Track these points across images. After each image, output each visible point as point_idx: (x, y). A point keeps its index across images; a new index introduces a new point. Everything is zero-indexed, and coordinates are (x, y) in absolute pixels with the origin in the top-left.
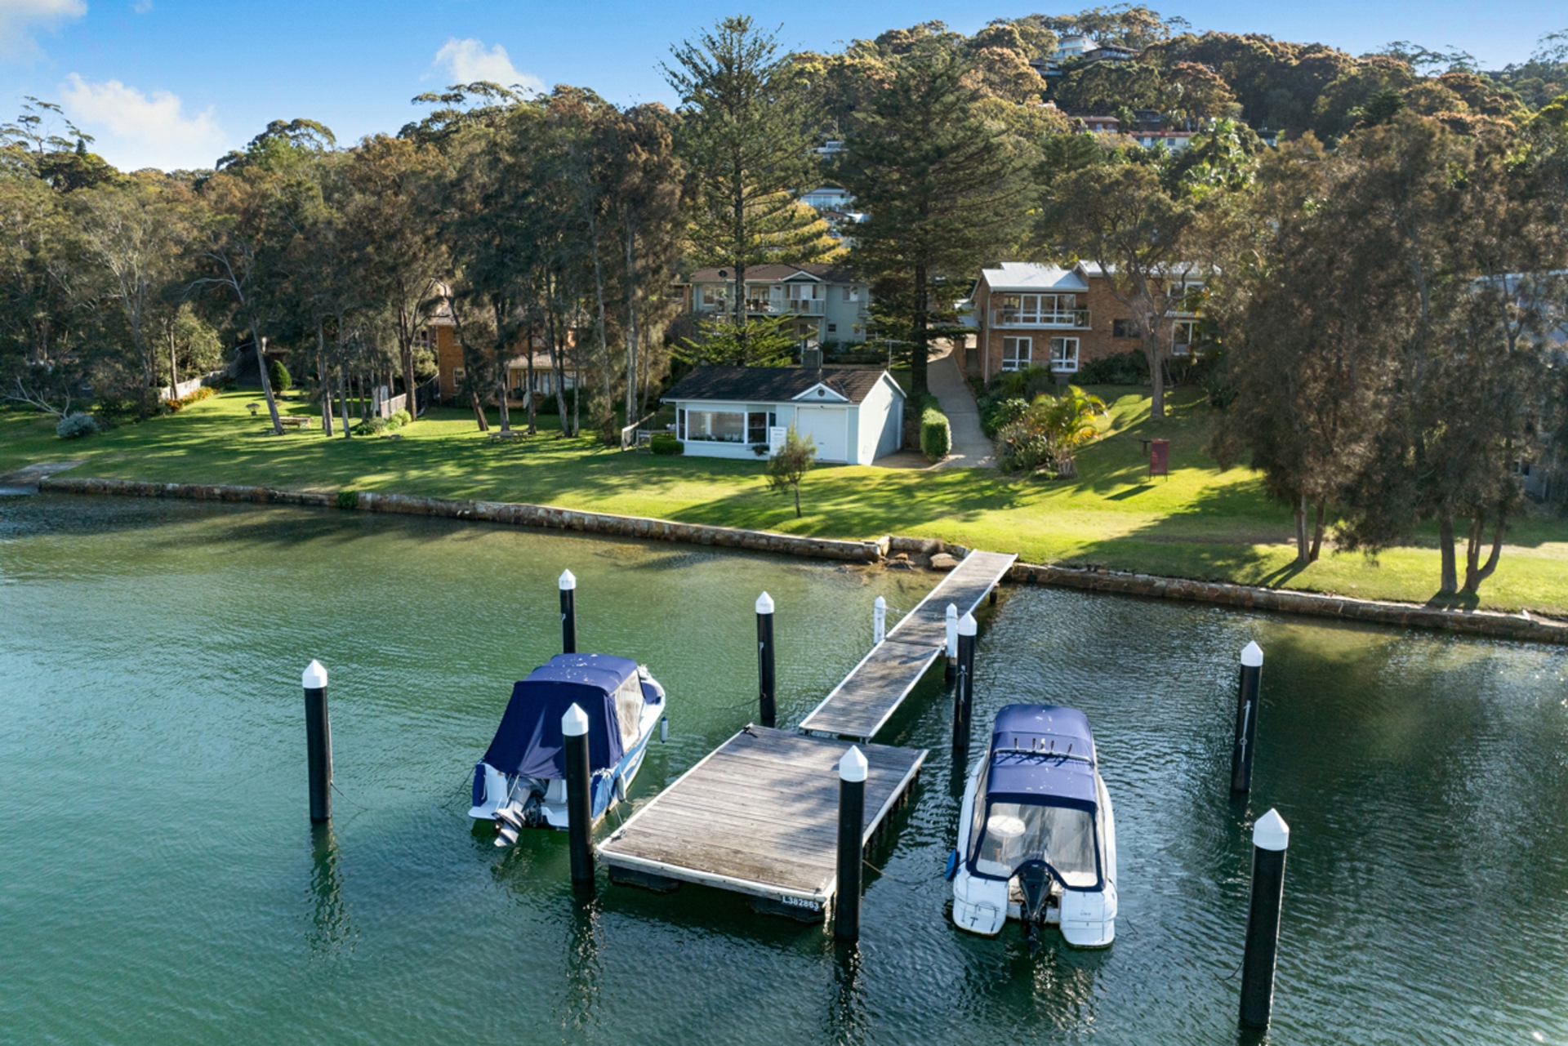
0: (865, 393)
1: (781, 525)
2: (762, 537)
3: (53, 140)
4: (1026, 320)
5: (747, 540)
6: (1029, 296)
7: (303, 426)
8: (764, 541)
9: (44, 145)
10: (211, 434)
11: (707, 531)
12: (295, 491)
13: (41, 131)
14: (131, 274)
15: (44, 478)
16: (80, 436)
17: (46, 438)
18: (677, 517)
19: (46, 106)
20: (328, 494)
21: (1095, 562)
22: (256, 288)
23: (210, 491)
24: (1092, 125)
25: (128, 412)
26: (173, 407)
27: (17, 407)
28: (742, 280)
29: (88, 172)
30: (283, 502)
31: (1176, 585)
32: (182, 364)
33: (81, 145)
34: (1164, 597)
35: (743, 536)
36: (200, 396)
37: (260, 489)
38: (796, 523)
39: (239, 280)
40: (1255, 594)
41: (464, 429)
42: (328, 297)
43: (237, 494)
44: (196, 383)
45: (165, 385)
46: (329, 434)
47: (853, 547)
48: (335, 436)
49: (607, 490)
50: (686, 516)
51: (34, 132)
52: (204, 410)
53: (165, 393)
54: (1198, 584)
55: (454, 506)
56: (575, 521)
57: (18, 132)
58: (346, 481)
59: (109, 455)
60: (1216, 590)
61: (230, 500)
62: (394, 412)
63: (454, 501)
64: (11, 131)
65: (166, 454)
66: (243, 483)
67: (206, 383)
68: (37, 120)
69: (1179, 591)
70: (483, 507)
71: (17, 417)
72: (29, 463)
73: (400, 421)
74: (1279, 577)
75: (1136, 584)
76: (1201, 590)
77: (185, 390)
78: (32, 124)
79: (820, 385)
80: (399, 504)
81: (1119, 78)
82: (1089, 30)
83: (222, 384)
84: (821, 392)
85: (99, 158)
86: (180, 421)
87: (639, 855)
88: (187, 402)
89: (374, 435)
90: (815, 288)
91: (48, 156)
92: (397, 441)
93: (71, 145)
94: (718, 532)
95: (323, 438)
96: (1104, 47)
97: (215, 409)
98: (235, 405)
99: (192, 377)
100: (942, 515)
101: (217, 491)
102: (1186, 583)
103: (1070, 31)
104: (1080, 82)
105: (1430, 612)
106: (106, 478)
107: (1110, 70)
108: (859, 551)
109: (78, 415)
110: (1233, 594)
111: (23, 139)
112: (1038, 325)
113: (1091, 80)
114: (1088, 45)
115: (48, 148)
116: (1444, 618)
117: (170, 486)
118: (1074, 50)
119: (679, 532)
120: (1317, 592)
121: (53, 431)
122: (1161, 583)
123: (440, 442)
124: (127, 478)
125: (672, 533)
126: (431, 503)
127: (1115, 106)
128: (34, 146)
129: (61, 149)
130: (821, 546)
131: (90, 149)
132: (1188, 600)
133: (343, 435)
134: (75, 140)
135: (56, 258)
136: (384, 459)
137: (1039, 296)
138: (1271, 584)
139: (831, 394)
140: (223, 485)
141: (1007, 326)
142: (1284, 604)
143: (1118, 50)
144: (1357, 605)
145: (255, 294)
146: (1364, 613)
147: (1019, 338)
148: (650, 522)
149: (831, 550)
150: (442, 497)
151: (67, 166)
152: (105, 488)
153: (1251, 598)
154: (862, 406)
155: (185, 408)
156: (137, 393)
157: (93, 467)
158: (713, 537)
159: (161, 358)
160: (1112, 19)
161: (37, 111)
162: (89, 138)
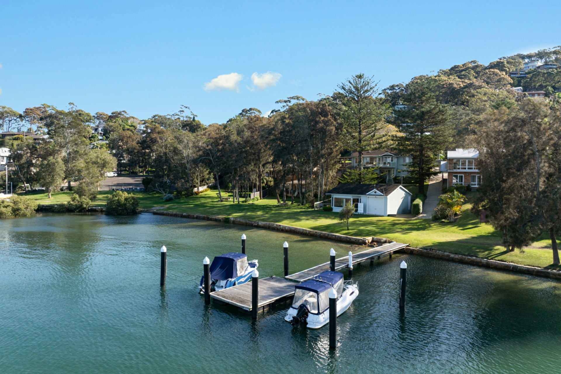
0: (390, 193)
1: (341, 232)
2: (334, 235)
3: (187, 117)
4: (462, 168)
5: (329, 236)
6: (463, 161)
7: (229, 200)
8: (334, 237)
9: (184, 118)
10: (203, 201)
11: (319, 233)
12: (214, 217)
13: (184, 114)
14: (188, 156)
15: (155, 211)
16: (169, 200)
17: (161, 201)
18: (311, 228)
19: (186, 107)
20: (222, 218)
21: (433, 248)
22: (217, 160)
23: (193, 216)
24: (533, 95)
25: (184, 195)
26: (197, 194)
27: (158, 193)
28: (361, 156)
29: (195, 125)
30: (211, 220)
31: (457, 256)
32: (202, 181)
33: (194, 118)
34: (453, 260)
35: (328, 235)
36: (206, 190)
37: (206, 216)
38: (346, 232)
39: (212, 157)
40: (483, 261)
41: (273, 202)
42: (234, 162)
43: (200, 217)
44: (205, 187)
45: (196, 187)
46: (234, 202)
47: (359, 240)
48: (235, 203)
49: (300, 220)
50: (314, 228)
51: (182, 115)
52: (206, 195)
53: (195, 190)
54: (464, 256)
55: (253, 223)
56: (284, 228)
57: (178, 115)
58: (229, 215)
59: (175, 206)
60: (470, 259)
61: (198, 218)
62: (255, 196)
63: (254, 222)
64: (176, 115)
65: (188, 206)
66: (202, 214)
67: (208, 187)
68: (183, 111)
69: (458, 259)
70: (261, 223)
71: (157, 195)
72: (154, 207)
73: (256, 199)
74: (494, 256)
75: (444, 255)
76: (465, 259)
77: (201, 189)
78: (182, 112)
79: (375, 190)
80: (239, 222)
81: (548, 76)
82: (541, 58)
83: (213, 188)
84: (375, 192)
85: (198, 121)
86: (197, 198)
87: (218, 295)
88: (201, 192)
89: (247, 203)
90: (392, 158)
91: (185, 121)
92: (253, 204)
93: (191, 118)
94: (321, 233)
95: (232, 203)
96: (546, 64)
97: (208, 194)
98: (213, 193)
99: (204, 185)
100: (398, 232)
101: (195, 216)
102: (460, 256)
103: (533, 59)
104: (531, 79)
105: (544, 271)
106: (170, 211)
107: (544, 73)
108: (361, 241)
109: (169, 195)
110: (475, 261)
111: (179, 117)
112: (467, 170)
113: (536, 78)
114: (540, 63)
115: (185, 119)
116: (548, 273)
117: (184, 214)
118: (533, 66)
119: (311, 233)
120: (505, 262)
121: (162, 199)
122: (452, 256)
123: (263, 206)
124: (175, 212)
125: (309, 233)
126: (247, 222)
127: (546, 86)
128: (182, 119)
129: (189, 119)
130: (350, 238)
131: (196, 119)
132: (461, 262)
133: (237, 203)
134: (192, 117)
135: (170, 152)
136: (245, 209)
137: (467, 160)
138: (489, 258)
139: (379, 193)
140: (197, 214)
141: (455, 171)
142: (492, 265)
143: (551, 65)
144: (518, 267)
145: (216, 161)
146: (520, 269)
147: (459, 175)
148: (303, 229)
149: (353, 240)
150: (250, 220)
151: (189, 124)
152: (169, 214)
153: (481, 262)
154: (388, 197)
155: (200, 194)
156: (187, 189)
157: (169, 208)
158: (320, 235)
159: (195, 179)
160: (551, 53)
161: (184, 109)
162: (196, 116)
